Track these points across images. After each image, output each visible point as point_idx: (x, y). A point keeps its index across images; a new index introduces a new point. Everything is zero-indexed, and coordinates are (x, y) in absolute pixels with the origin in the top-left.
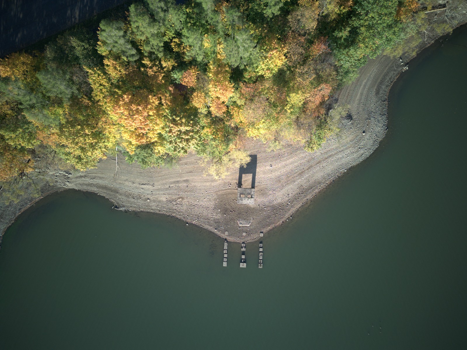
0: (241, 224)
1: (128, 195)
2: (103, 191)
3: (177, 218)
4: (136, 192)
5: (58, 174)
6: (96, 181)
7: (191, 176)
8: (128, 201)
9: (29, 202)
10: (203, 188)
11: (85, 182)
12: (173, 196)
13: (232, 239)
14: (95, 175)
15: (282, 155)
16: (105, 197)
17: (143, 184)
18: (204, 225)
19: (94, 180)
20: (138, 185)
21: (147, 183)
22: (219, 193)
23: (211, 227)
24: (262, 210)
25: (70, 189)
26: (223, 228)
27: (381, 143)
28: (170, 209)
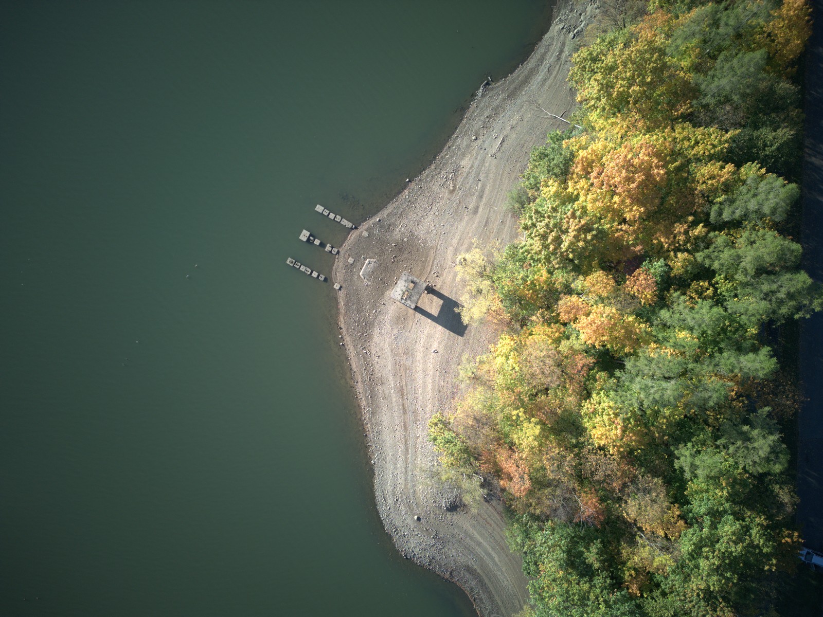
0: (369, 264)
1: (497, 111)
2: (523, 75)
3: (424, 169)
4: (497, 125)
5: (582, 18)
6: (542, 72)
7: (480, 222)
8: (487, 107)
10: (453, 232)
11: (549, 54)
12: (462, 179)
13: (352, 237)
14: (554, 75)
15: (444, 376)
16: (511, 73)
17: (503, 141)
18: (394, 205)
19: (547, 69)
20: (505, 132)
21: (503, 148)
22: (432, 251)
23: (385, 215)
24: (374, 306)
25: (550, 25)
26: (376, 232)
27: (390, 537)
28: (444, 165)
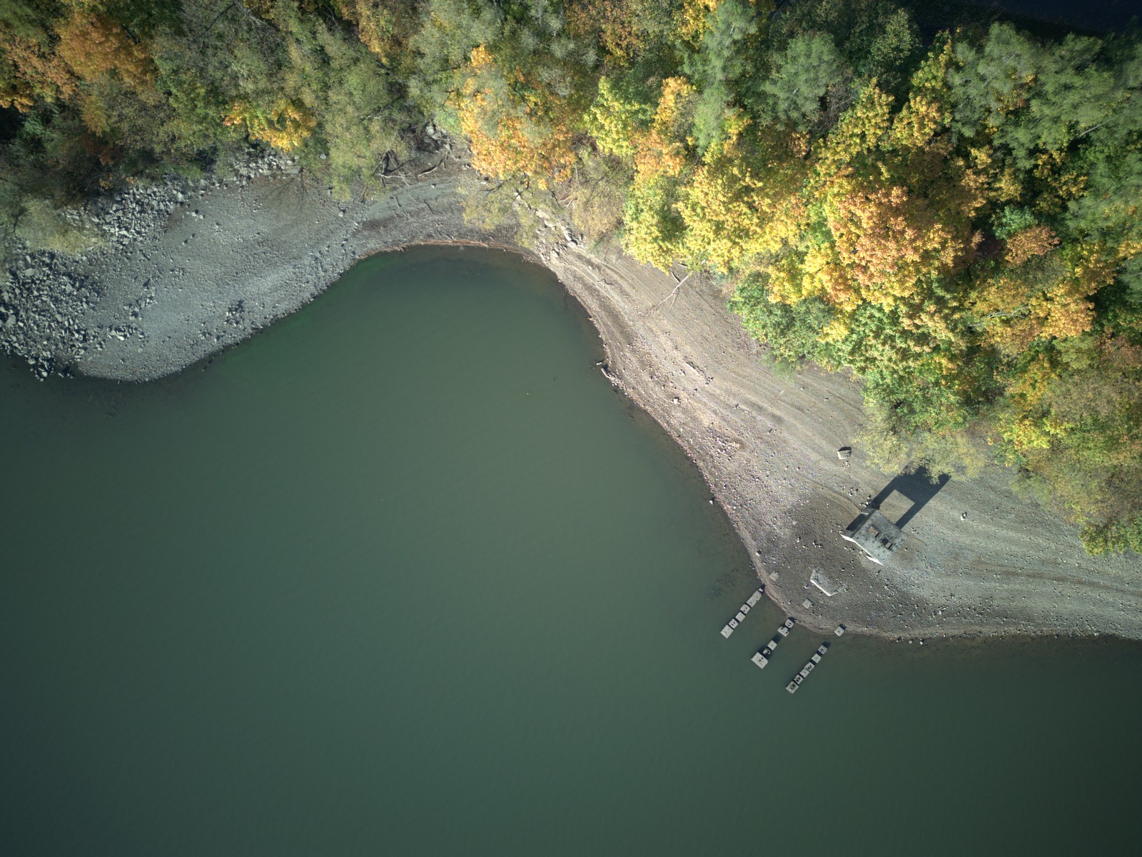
0: (818, 580)
1: (646, 363)
2: (605, 319)
3: (702, 476)
4: (666, 368)
5: (551, 225)
6: (609, 293)
7: (795, 417)
8: (637, 375)
9: (456, 234)
10: (799, 456)
11: (587, 278)
12: (729, 429)
13: (775, 595)
14: (618, 279)
15: (1002, 511)
16: (599, 333)
17: (691, 363)
18: (741, 528)
19: (607, 286)
20: (680, 358)
21: (701, 366)
22: (820, 490)
23: (754, 543)
24: (878, 586)
25: (547, 270)
26: (774, 560)
28: (702, 449)
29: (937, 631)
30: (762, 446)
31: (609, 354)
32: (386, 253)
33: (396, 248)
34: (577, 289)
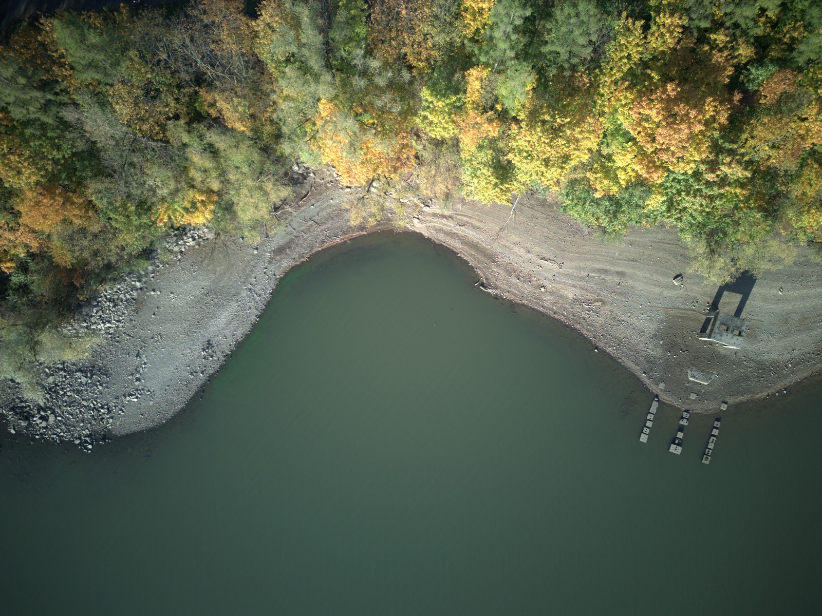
0: (694, 377)
1: (510, 271)
2: (469, 251)
3: (582, 335)
4: (527, 268)
5: (406, 201)
6: (465, 232)
7: (633, 268)
8: (507, 281)
9: (341, 233)
10: (646, 294)
11: (445, 227)
12: (589, 294)
13: (668, 399)
14: (468, 220)
15: (806, 277)
16: (468, 263)
17: (543, 259)
18: (625, 360)
19: (462, 228)
20: (534, 258)
21: (552, 258)
22: (671, 312)
23: (638, 368)
24: (739, 364)
25: (415, 233)
26: (657, 375)
28: (575, 316)
29: (793, 379)
30: (617, 297)
31: (481, 274)
32: (296, 266)
33: (303, 260)
34: (441, 238)
